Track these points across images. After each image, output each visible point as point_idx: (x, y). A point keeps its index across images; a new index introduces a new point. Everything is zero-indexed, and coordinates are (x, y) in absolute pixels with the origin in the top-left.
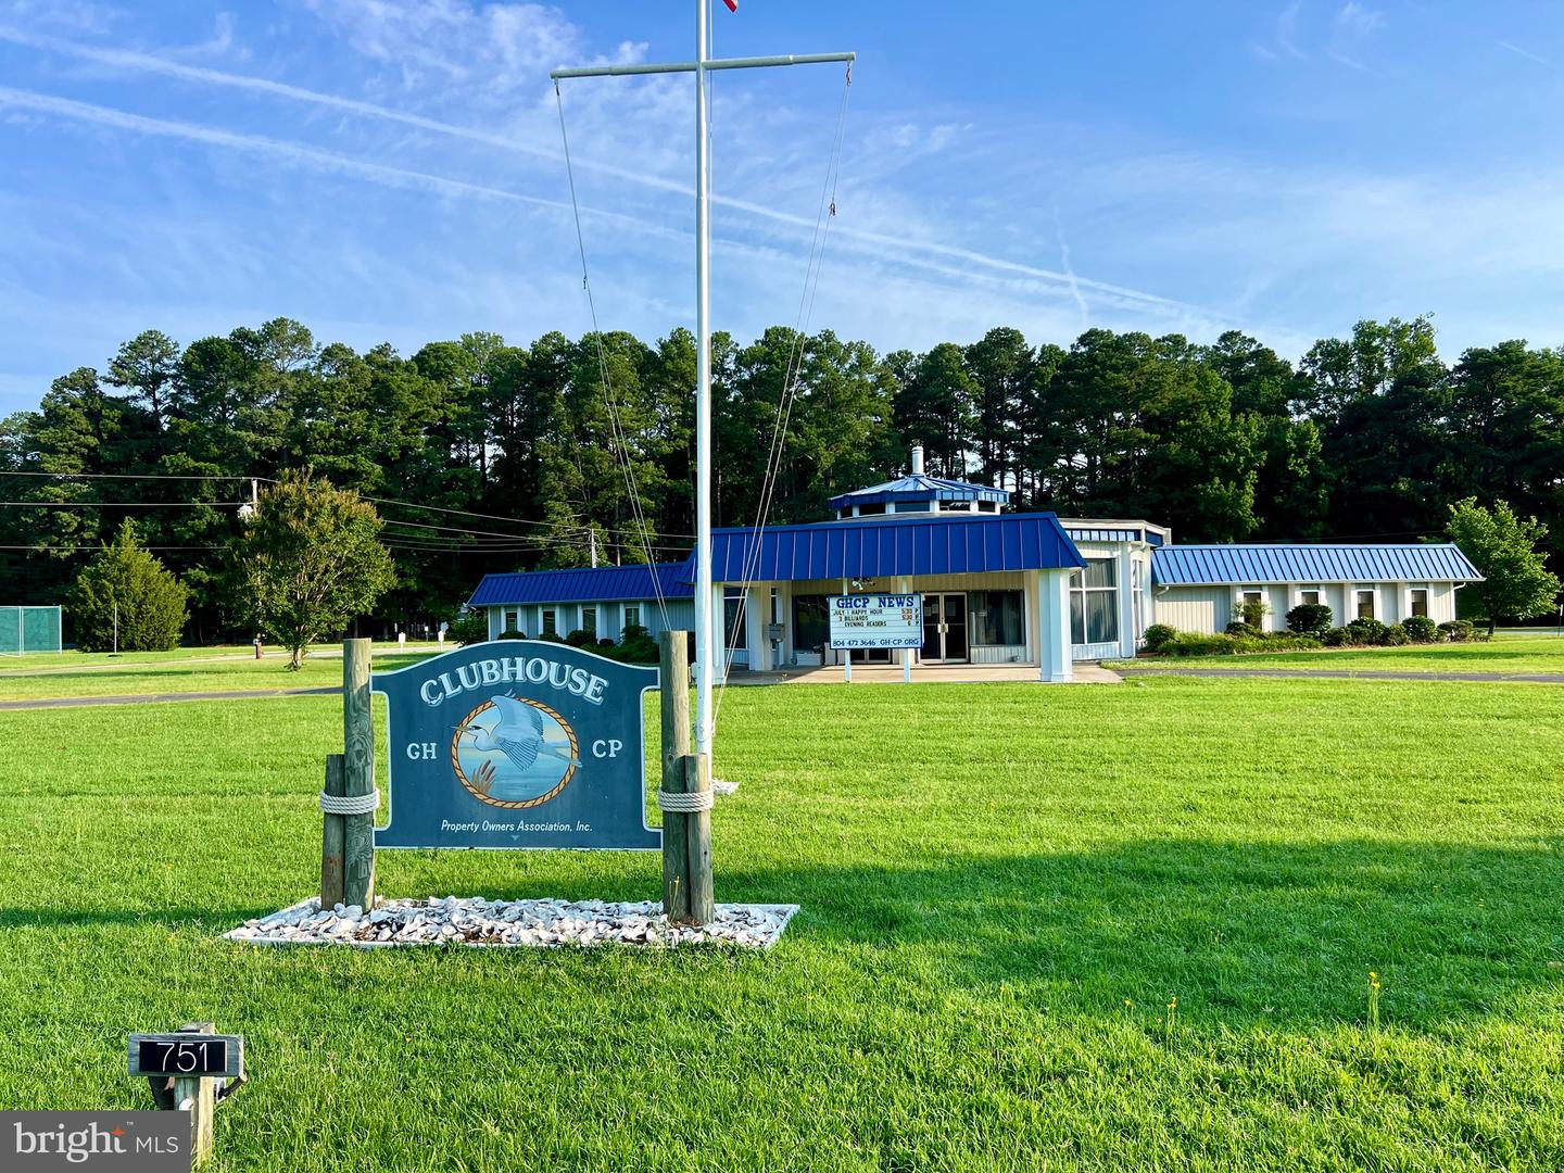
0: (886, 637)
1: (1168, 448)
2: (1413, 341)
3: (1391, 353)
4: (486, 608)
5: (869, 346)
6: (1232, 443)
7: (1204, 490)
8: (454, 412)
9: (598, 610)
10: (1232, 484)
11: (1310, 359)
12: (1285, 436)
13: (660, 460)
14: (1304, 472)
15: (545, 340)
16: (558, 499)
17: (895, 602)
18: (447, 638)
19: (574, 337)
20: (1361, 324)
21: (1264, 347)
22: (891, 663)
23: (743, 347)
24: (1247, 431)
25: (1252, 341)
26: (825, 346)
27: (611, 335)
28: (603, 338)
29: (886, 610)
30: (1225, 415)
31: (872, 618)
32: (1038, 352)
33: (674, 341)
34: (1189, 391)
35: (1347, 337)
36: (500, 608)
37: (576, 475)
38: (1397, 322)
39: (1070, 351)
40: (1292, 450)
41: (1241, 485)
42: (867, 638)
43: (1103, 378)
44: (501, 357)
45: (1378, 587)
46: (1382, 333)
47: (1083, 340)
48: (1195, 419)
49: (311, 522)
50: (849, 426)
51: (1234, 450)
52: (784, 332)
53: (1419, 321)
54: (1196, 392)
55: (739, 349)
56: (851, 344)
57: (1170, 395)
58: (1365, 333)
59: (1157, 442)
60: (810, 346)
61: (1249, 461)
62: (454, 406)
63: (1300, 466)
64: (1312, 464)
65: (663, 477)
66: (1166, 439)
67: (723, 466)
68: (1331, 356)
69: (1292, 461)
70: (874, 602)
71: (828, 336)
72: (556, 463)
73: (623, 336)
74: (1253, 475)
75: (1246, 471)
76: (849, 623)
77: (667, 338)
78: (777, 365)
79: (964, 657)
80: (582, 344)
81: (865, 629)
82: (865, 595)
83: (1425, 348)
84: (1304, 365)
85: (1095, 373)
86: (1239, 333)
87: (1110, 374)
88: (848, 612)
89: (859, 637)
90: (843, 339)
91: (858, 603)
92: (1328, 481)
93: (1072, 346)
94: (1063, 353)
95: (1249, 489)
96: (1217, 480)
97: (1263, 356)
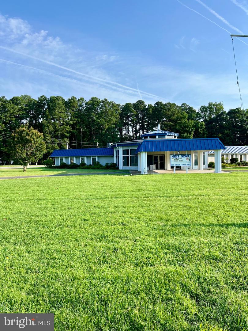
0: (183, 164)
1: (176, 126)
2: (219, 107)
3: (215, 109)
4: (54, 158)
5: (114, 102)
6: (189, 126)
7: (183, 135)
8: (21, 113)
9: (85, 158)
10: (189, 134)
11: (200, 110)
12: (198, 125)
13: (70, 125)
14: (202, 132)
15: (41, 97)
16: (47, 133)
17: (185, 156)
18: (38, 165)
19: (48, 97)
20: (210, 103)
21: (190, 107)
22: (165, 169)
23: (87, 101)
24: (191, 123)
25: (188, 105)
26: (105, 102)
27: (57, 97)
28: (56, 97)
29: (183, 158)
30: (186, 120)
31: (180, 160)
32: (148, 106)
33: (72, 99)
34: (180, 115)
35: (207, 105)
36: (59, 157)
37: (52, 128)
38: (216, 103)
39: (154, 106)
40: (200, 128)
41: (190, 134)
42: (179, 164)
43: (163, 111)
44: (30, 101)
45: (225, 155)
46: (214, 105)
47: (156, 104)
48: (181, 121)
49: (31, 137)
50: (112, 119)
51: (189, 127)
52: (96, 98)
53: (220, 103)
54: (181, 115)
55: (86, 101)
56: (111, 102)
57: (176, 116)
58: (210, 104)
59: (174, 126)
60: (102, 101)
61: (192, 129)
62: (21, 111)
63: (201, 131)
64: (203, 130)
65: (71, 129)
66: (176, 125)
67: (82, 127)
68: (204, 109)
69: (200, 130)
70: (180, 156)
71: (106, 100)
72: (47, 125)
73: (60, 97)
74: (193, 132)
75: (191, 132)
76: (175, 161)
77: (70, 98)
78: (95, 105)
79: (179, 168)
80: (50, 99)
81: (178, 162)
82: (178, 155)
83: (222, 108)
84: (199, 111)
85: (161, 111)
86: (185, 104)
87: (165, 111)
88: (175, 158)
89: (177, 164)
90: (109, 101)
91: (177, 156)
92: (206, 134)
93: (154, 105)
94: (153, 106)
95: (192, 135)
96: (186, 133)
97: (191, 109)
